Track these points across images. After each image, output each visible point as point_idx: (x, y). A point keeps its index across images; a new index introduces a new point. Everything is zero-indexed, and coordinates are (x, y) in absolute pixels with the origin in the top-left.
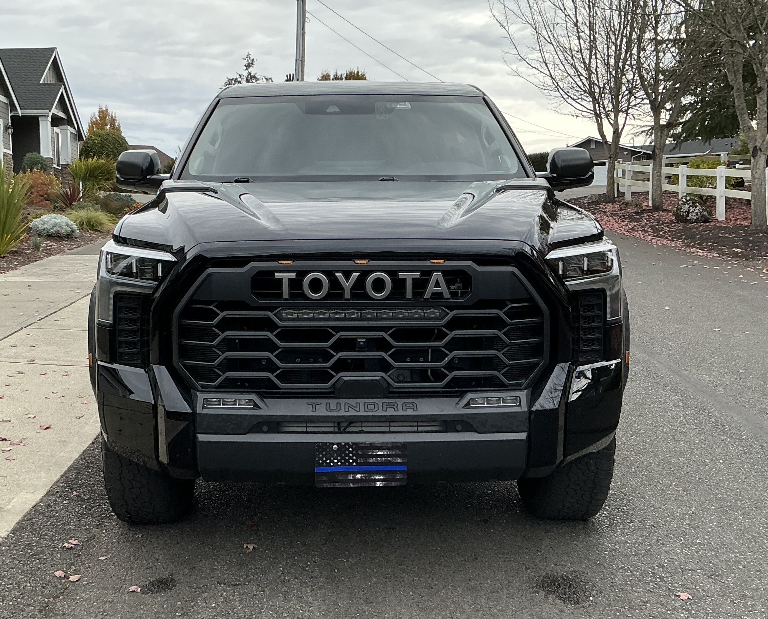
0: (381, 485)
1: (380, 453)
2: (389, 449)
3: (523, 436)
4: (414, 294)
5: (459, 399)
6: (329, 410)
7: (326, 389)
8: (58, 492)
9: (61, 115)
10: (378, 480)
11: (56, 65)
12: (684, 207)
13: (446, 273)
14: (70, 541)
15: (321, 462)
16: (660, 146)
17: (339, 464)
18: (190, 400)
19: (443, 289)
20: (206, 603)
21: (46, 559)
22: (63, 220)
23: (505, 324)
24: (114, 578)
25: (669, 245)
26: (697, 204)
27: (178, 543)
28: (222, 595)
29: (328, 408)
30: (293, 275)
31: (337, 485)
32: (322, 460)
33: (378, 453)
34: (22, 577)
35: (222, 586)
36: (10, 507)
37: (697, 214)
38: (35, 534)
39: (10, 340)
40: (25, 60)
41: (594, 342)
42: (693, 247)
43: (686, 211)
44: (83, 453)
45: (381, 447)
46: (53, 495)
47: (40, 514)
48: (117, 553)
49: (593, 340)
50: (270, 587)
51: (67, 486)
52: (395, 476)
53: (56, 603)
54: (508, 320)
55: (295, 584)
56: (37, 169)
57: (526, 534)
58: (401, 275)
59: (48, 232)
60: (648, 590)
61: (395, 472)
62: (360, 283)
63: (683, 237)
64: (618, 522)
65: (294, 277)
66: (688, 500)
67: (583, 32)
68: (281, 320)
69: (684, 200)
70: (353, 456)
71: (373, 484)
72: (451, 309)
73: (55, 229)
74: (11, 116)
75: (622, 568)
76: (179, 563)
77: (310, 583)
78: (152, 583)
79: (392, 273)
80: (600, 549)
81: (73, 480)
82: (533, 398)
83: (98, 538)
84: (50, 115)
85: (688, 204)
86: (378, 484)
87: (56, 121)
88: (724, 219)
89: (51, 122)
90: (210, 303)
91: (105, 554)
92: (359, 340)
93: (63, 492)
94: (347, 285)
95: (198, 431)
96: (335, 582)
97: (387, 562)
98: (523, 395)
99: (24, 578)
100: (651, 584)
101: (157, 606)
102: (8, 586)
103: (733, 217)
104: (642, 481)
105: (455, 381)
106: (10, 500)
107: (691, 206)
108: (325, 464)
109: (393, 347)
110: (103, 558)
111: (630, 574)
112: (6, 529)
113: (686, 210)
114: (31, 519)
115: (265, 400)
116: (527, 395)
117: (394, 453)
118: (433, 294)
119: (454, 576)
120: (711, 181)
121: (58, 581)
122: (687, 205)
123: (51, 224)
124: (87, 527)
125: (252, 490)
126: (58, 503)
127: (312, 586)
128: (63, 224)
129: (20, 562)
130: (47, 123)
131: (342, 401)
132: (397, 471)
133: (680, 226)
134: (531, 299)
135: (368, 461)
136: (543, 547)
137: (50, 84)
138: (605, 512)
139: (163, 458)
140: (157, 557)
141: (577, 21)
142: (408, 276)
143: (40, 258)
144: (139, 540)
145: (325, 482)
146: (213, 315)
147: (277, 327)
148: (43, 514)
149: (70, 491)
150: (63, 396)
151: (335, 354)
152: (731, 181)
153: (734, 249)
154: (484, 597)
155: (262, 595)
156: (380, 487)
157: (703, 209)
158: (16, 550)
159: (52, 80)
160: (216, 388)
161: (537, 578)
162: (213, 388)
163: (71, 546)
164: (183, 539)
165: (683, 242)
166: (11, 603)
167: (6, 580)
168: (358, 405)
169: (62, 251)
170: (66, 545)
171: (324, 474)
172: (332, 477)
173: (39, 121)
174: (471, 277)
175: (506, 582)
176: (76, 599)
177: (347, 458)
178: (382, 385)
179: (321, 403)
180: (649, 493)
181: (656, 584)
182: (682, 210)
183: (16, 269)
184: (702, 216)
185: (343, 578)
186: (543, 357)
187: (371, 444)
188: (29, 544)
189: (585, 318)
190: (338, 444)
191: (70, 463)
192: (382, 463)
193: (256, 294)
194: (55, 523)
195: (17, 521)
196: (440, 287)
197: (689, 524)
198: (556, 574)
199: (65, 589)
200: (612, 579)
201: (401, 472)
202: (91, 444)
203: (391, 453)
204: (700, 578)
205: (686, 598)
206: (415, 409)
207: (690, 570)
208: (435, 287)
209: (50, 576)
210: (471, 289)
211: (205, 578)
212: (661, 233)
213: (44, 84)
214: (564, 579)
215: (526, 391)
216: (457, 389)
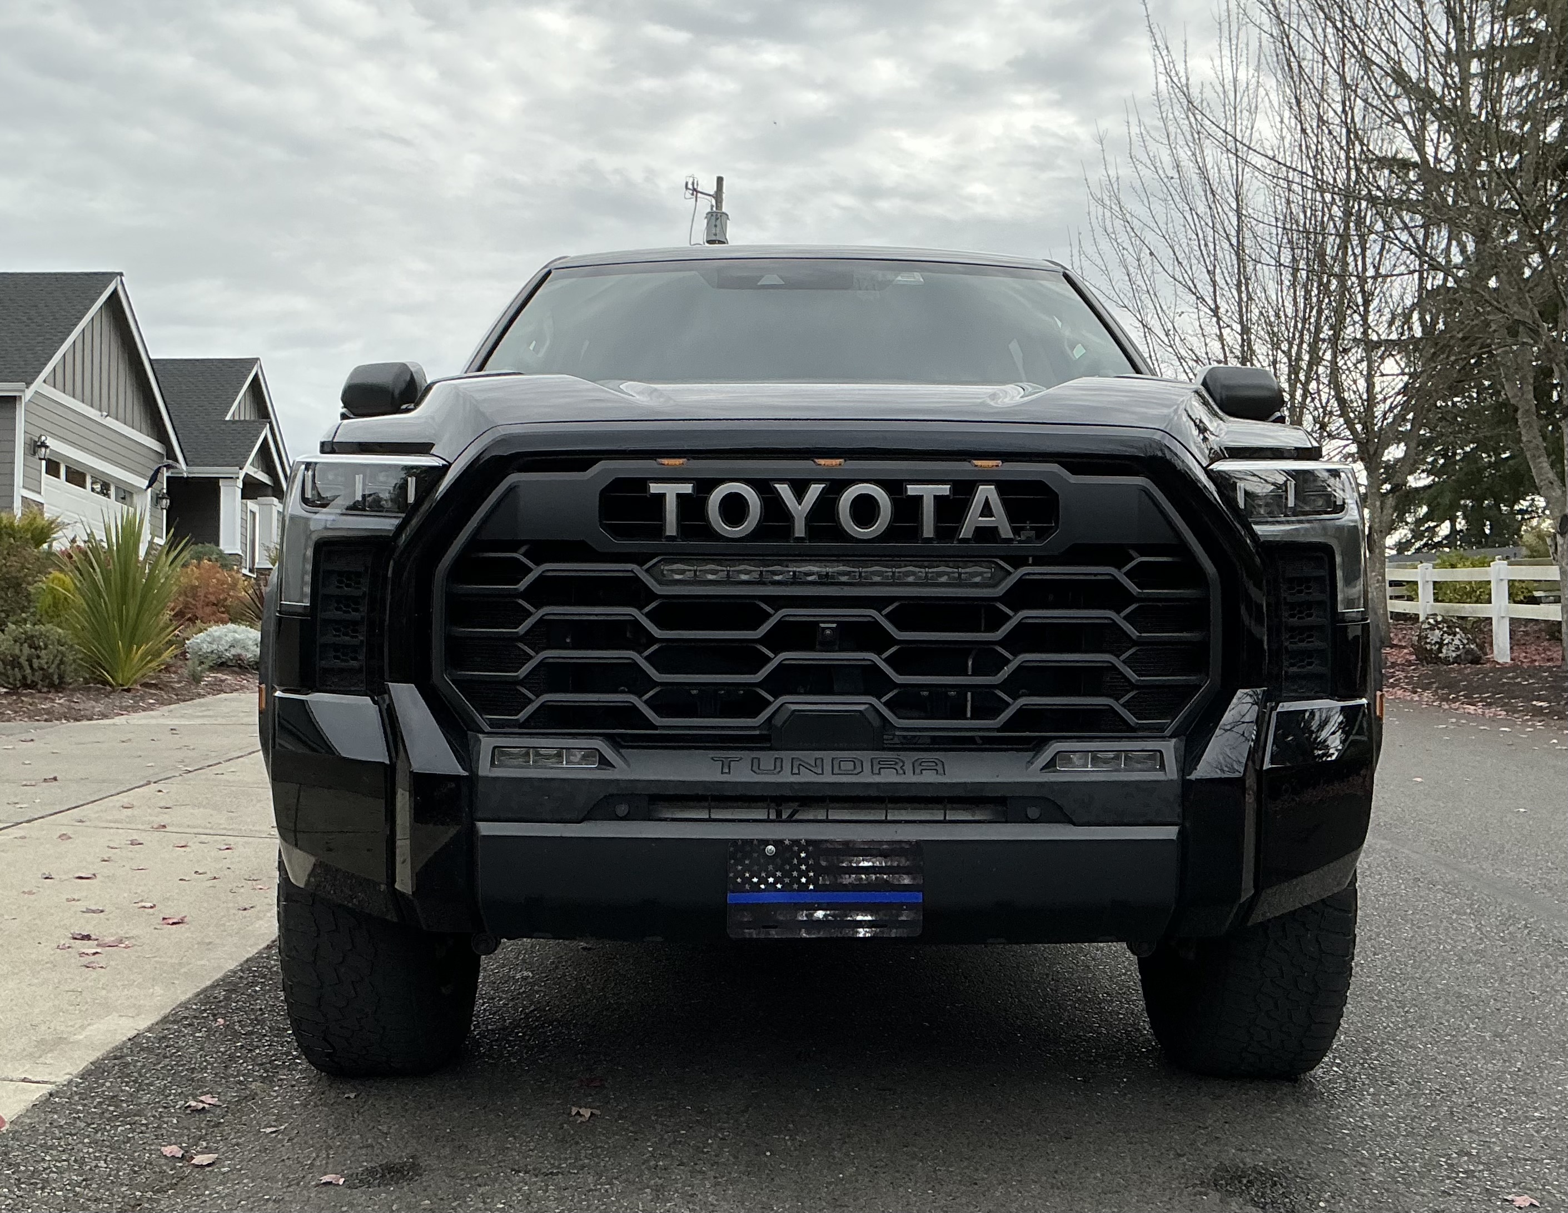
0: (868, 935)
1: (866, 864)
2: (884, 854)
3: (1170, 832)
4: (937, 529)
5: (1032, 754)
6: (757, 771)
7: (754, 728)
8: (186, 1018)
9: (263, 477)
10: (861, 924)
11: (256, 389)
12: (1433, 635)
13: (1004, 487)
14: (202, 1098)
15: (739, 880)
16: (1380, 526)
17: (779, 886)
18: (464, 752)
19: (1000, 520)
20: (484, 1202)
21: (146, 1125)
22: (251, 636)
23: (1128, 598)
24: (288, 1163)
25: (1409, 698)
26: (1458, 630)
27: (431, 1108)
28: (519, 1190)
29: (755, 768)
30: (687, 488)
31: (774, 934)
32: (743, 877)
33: (861, 864)
34: (91, 1150)
35: (521, 1174)
36: (81, 1037)
37: (1458, 648)
38: (127, 1082)
39: (124, 799)
40: (200, 378)
41: (1311, 657)
42: (1455, 700)
43: (1437, 642)
44: (247, 960)
45: (869, 850)
46: (174, 1022)
47: (142, 1050)
48: (299, 1122)
49: (1308, 654)
50: (624, 1177)
51: (205, 1010)
52: (898, 916)
53: (158, 1201)
54: (1134, 589)
55: (679, 1174)
56: (210, 560)
57: (1172, 1101)
58: (912, 490)
59: (220, 657)
60: (1444, 1192)
61: (900, 907)
62: (826, 505)
63: (1435, 686)
64: (1364, 1084)
65: (690, 491)
66: (1506, 1052)
67: (1228, 326)
68: (660, 583)
69: (1432, 621)
70: (808, 870)
71: (848, 932)
72: (1017, 562)
73: (233, 651)
74: (168, 478)
75: (1381, 1155)
76: (430, 1139)
77: (712, 1173)
78: (371, 1172)
79: (894, 487)
80: (1332, 1127)
81: (220, 1002)
82: (1190, 757)
83: (261, 1099)
84: (242, 476)
85: (1439, 628)
86: (862, 933)
87: (251, 489)
88: (1509, 661)
89: (242, 490)
90: (514, 546)
91: (273, 1124)
92: (822, 625)
93: (195, 1017)
94: (799, 509)
95: (479, 815)
96: (767, 1171)
97: (878, 1142)
98: (1169, 748)
99: (94, 1152)
100: (1448, 1181)
101: (376, 1207)
102: (58, 1164)
103: (1525, 657)
104: (1406, 1021)
105: (1025, 718)
106: (83, 1027)
107: (1445, 632)
108: (747, 887)
109: (895, 642)
110: (269, 1130)
111: (1401, 1165)
112: (68, 1070)
113: (1436, 639)
114: (122, 1057)
115: (623, 751)
116: (1176, 749)
117: (895, 864)
118: (978, 530)
119: (1022, 1166)
120: (1480, 592)
121: (166, 1164)
122: (1437, 631)
123: (227, 642)
124: (242, 1078)
125: (594, 1026)
126: (184, 1036)
127: (715, 1178)
128: (250, 643)
129: (88, 1125)
130: (235, 491)
131: (787, 755)
132: (903, 904)
133: (1426, 669)
134: (1181, 548)
135: (839, 881)
136: (1210, 1122)
137: (245, 421)
138: (1335, 1069)
139: (404, 882)
140: (385, 1129)
141: (1217, 307)
142: (928, 492)
143: (200, 696)
144: (350, 1102)
145: (749, 925)
146: (517, 571)
147: (652, 596)
148: (150, 1050)
149: (211, 1018)
150: (215, 878)
151: (771, 655)
152: (1517, 595)
153: (1534, 703)
154: (1089, 1200)
155: (606, 1191)
156: (864, 938)
157: (1468, 639)
158: (84, 1105)
159: (248, 414)
160: (522, 726)
161: (1202, 1171)
162: (515, 726)
163: (201, 1106)
164: (443, 1100)
165: (1435, 693)
166: (60, 1193)
167: (54, 1153)
168: (819, 762)
169: (242, 687)
170: (193, 1104)
171: (745, 907)
172: (764, 915)
173: (219, 488)
174: (1057, 495)
175: (1135, 1177)
176: (203, 1195)
177: (795, 874)
178: (870, 723)
179: (741, 759)
180: (1424, 1040)
181: (1458, 1182)
182: (1428, 641)
183: (152, 710)
184: (1468, 652)
185: (783, 1166)
186: (1208, 675)
187: (846, 843)
188: (113, 1097)
189: (1292, 606)
190: (777, 843)
191: (219, 975)
192: (869, 887)
193: (609, 528)
194: (172, 1067)
195: (92, 1059)
196: (992, 516)
197: (1514, 1089)
198: (1241, 1165)
199: (182, 1179)
200: (1364, 1173)
201: (911, 906)
202: (264, 949)
203: (889, 864)
204: (1551, 1173)
205: (1527, 1204)
206: (941, 771)
207: (1527, 1160)
208: (981, 516)
209: (151, 1154)
210: (1057, 522)
211: (485, 1162)
212: (1391, 680)
213: (233, 422)
214: (1260, 1173)
215: (1174, 740)
216: (1027, 734)
